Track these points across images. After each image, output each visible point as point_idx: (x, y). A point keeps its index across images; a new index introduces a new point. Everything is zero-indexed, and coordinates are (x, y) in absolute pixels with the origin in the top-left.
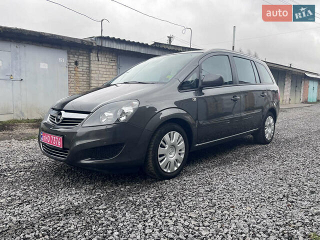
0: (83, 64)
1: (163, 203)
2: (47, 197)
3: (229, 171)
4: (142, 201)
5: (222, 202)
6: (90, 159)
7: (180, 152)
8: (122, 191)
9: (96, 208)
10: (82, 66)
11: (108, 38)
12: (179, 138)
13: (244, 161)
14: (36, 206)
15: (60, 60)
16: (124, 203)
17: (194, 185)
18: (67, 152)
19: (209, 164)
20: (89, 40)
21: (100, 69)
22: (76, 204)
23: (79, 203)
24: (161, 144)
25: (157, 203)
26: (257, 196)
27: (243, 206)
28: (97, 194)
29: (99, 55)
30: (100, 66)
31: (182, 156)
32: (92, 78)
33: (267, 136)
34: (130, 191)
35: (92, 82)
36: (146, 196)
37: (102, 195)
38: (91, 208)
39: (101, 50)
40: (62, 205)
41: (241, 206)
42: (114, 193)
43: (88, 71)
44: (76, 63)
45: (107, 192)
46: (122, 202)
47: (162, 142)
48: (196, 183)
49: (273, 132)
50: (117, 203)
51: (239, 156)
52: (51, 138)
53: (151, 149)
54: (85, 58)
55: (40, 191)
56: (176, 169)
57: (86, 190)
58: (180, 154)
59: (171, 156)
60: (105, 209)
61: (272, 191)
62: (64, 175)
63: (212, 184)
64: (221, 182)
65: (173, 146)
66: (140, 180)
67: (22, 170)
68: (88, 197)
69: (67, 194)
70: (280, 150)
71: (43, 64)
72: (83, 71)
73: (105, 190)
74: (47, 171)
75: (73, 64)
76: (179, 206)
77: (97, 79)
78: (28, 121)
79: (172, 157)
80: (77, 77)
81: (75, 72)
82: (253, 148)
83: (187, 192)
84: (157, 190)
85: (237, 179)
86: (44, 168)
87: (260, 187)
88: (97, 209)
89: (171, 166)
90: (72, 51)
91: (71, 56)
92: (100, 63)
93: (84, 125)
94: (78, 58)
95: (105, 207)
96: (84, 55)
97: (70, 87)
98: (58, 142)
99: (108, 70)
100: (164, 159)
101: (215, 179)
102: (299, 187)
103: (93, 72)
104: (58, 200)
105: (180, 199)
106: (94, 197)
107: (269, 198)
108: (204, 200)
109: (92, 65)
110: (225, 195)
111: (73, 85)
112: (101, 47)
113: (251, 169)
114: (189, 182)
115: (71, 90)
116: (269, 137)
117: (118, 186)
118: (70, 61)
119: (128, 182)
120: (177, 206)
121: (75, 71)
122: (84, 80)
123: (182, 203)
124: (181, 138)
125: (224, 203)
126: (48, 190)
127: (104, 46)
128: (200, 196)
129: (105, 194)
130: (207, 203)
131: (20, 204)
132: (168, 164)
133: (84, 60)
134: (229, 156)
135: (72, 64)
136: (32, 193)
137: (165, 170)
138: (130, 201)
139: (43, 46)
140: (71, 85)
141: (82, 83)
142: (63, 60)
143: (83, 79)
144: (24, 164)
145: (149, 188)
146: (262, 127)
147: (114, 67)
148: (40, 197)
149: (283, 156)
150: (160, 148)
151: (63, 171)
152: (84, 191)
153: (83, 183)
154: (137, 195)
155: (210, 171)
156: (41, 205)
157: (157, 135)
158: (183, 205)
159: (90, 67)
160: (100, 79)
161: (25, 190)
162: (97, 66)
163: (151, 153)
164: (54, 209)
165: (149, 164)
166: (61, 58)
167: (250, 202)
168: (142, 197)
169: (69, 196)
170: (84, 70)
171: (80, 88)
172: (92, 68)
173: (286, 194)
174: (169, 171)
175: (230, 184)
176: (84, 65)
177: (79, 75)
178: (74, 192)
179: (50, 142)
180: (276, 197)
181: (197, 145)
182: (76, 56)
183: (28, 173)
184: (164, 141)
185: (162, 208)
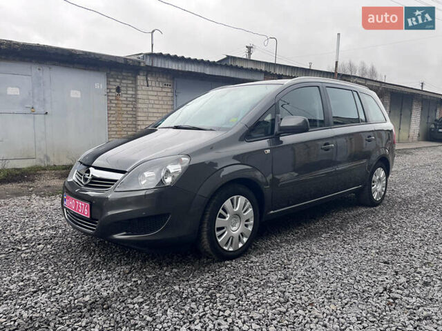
0: (127, 90)
1: (218, 295)
2: (69, 283)
3: (315, 248)
4: (192, 291)
5: (298, 297)
6: (125, 233)
7: (247, 223)
8: (166, 276)
9: (129, 301)
10: (126, 94)
11: (160, 55)
12: (245, 204)
13: (338, 234)
14: (55, 295)
15: (97, 86)
16: (166, 294)
17: (264, 269)
18: (96, 224)
19: (290, 237)
20: (135, 58)
21: (150, 97)
22: (105, 294)
23: (108, 294)
24: (220, 214)
25: (211, 295)
26: (348, 288)
27: (325, 303)
28: (133, 280)
29: (149, 79)
30: (149, 93)
31: (250, 228)
32: (139, 110)
33: (375, 196)
34: (176, 276)
35: (139, 114)
36: (198, 285)
37: (139, 282)
38: (123, 301)
39: (151, 71)
40: (86, 295)
41: (323, 302)
42: (156, 279)
43: (134, 100)
44: (118, 90)
45: (147, 278)
46: (164, 293)
47: (221, 211)
48: (266, 266)
49: (384, 189)
50: (158, 295)
51: (332, 225)
52: (76, 204)
53: (206, 221)
54: (131, 82)
55: (61, 273)
56: (240, 245)
57: (119, 274)
58: (246, 226)
59: (234, 228)
60: (142, 303)
61: (370, 281)
62: (94, 251)
63: (289, 268)
64: (302, 264)
65: (237, 216)
66: (192, 260)
67: (41, 242)
68: (121, 285)
69: (94, 280)
70: (392, 216)
71: (75, 91)
72: (127, 100)
73: (145, 275)
74: (73, 243)
75: (114, 91)
76: (239, 300)
77: (145, 110)
78: (55, 168)
79: (235, 230)
80: (119, 109)
81: (116, 102)
82: (354, 212)
83: (253, 280)
84: (213, 276)
85: (324, 261)
86: (70, 239)
87: (354, 274)
88: (131, 303)
89: (234, 243)
90: (112, 73)
91: (112, 80)
92: (150, 89)
93: (117, 189)
94: (121, 82)
95: (141, 300)
96: (129, 78)
97: (110, 122)
98: (84, 210)
99: (160, 98)
100: (224, 233)
101: (293, 260)
102: (409, 275)
103: (140, 101)
104: (82, 288)
105: (241, 290)
106: (130, 284)
107: (364, 291)
108: (274, 292)
109: (139, 92)
110: (303, 286)
111: (114, 119)
112: (152, 67)
113: (346, 246)
114: (258, 264)
115: (110, 126)
116: (377, 197)
117: (161, 269)
118: (110, 87)
119: (176, 263)
120: (237, 300)
121: (116, 100)
122: (129, 112)
123: (244, 296)
124: (249, 203)
125: (301, 299)
126: (71, 272)
127: (155, 65)
128: (270, 287)
129: (144, 281)
130: (278, 298)
131: (35, 292)
132: (230, 240)
133: (129, 85)
134: (319, 224)
135: (112, 90)
136: (50, 276)
137: (226, 248)
138: (176, 292)
139: (73, 67)
140: (111, 119)
141: (126, 116)
142: (101, 86)
143: (127, 111)
144: (44, 233)
145: (202, 273)
146: (369, 182)
147: (170, 94)
148: (60, 283)
149: (394, 226)
150: (218, 219)
151: (94, 244)
152: (116, 276)
153: (117, 263)
154: (186, 283)
155: (289, 247)
156: (60, 294)
157: (214, 201)
158: (244, 299)
159: (136, 94)
160: (150, 110)
161: (43, 271)
162: (145, 93)
163: (205, 225)
164: (76, 301)
165: (203, 240)
166: (98, 83)
167: (336, 297)
168: (192, 286)
169: (97, 283)
170: (129, 99)
171: (124, 123)
172: (139, 96)
173: (388, 286)
174: (231, 249)
175: (313, 268)
176: (129, 92)
177: (121, 106)
178: (103, 277)
179: (75, 209)
180: (374, 290)
181: (272, 212)
182: (118, 80)
183: (48, 246)
184: (224, 209)
185: (216, 303)
